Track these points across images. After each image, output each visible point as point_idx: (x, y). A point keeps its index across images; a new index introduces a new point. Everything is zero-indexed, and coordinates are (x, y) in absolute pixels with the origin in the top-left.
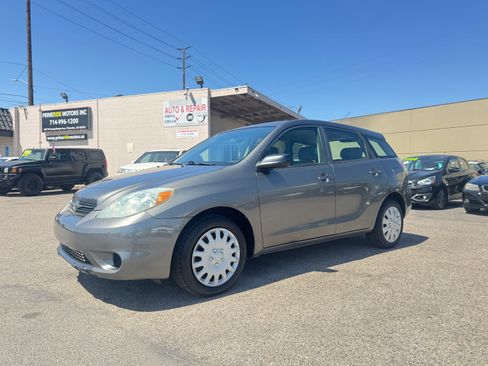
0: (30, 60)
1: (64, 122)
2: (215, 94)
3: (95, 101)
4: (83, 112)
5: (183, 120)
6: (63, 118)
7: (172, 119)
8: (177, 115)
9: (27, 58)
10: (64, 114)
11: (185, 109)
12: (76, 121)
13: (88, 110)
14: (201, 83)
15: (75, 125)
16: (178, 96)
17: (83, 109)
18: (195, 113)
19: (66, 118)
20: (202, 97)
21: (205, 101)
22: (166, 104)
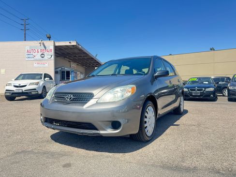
2: (57, 44)
5: (38, 56)
7: (31, 56)
8: (34, 54)
11: (39, 51)
14: (49, 38)
16: (35, 44)
18: (46, 53)
20: (50, 45)
21: (52, 48)
22: (27, 48)
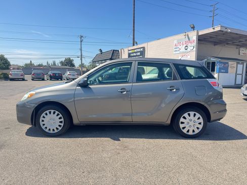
0: (134, 27)
1: (135, 54)
2: (200, 33)
3: (146, 44)
4: (142, 50)
5: (183, 50)
6: (134, 53)
7: (178, 49)
8: (180, 47)
9: (133, 26)
10: (135, 51)
11: (184, 43)
12: (139, 54)
13: (144, 48)
14: (193, 28)
15: (138, 56)
16: (181, 37)
17: (142, 48)
18: (189, 45)
19: (136, 52)
20: (193, 36)
21: (195, 38)
22: (176, 42)
